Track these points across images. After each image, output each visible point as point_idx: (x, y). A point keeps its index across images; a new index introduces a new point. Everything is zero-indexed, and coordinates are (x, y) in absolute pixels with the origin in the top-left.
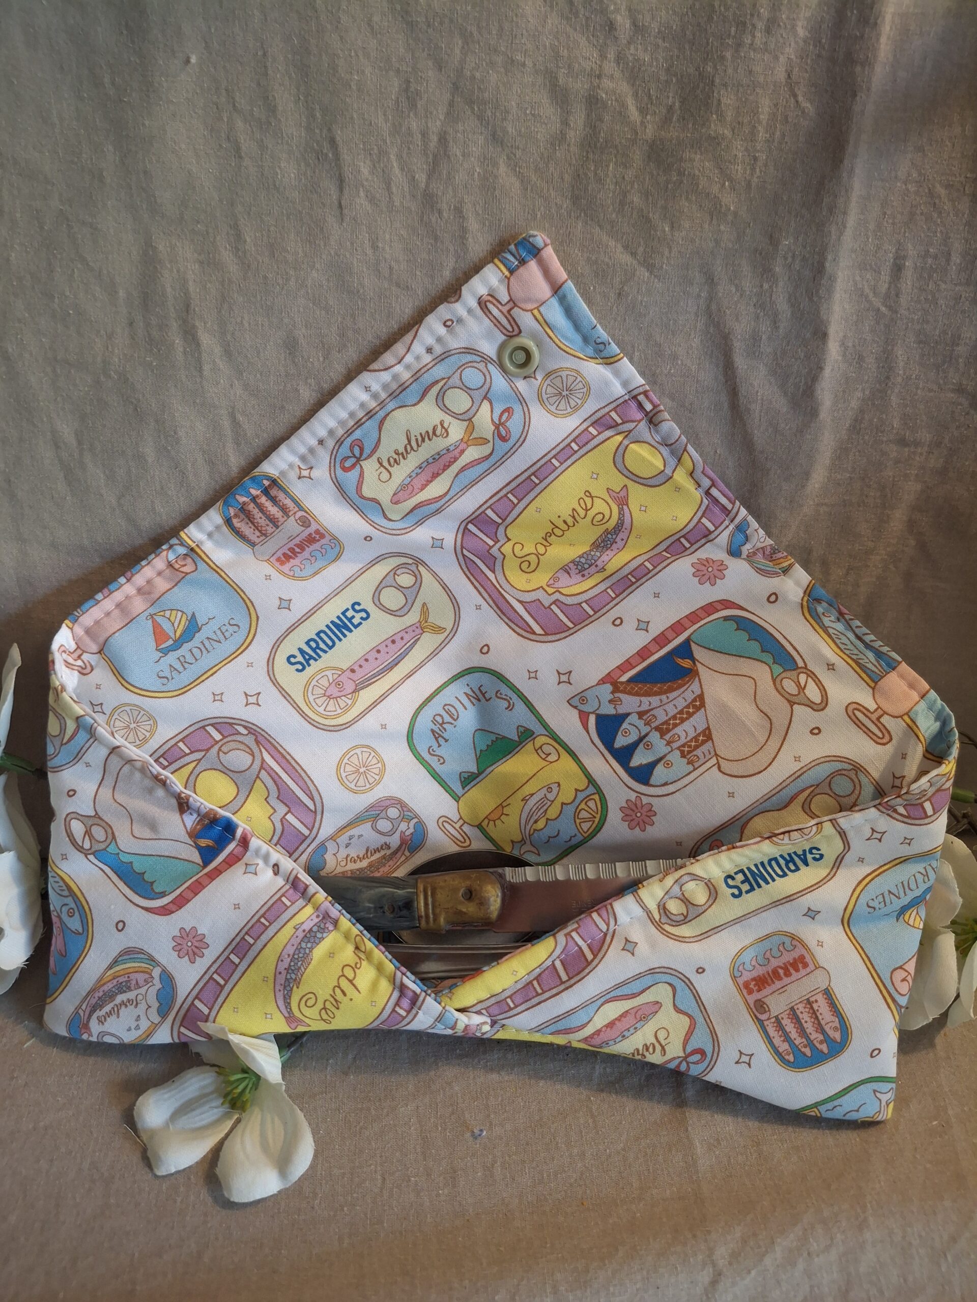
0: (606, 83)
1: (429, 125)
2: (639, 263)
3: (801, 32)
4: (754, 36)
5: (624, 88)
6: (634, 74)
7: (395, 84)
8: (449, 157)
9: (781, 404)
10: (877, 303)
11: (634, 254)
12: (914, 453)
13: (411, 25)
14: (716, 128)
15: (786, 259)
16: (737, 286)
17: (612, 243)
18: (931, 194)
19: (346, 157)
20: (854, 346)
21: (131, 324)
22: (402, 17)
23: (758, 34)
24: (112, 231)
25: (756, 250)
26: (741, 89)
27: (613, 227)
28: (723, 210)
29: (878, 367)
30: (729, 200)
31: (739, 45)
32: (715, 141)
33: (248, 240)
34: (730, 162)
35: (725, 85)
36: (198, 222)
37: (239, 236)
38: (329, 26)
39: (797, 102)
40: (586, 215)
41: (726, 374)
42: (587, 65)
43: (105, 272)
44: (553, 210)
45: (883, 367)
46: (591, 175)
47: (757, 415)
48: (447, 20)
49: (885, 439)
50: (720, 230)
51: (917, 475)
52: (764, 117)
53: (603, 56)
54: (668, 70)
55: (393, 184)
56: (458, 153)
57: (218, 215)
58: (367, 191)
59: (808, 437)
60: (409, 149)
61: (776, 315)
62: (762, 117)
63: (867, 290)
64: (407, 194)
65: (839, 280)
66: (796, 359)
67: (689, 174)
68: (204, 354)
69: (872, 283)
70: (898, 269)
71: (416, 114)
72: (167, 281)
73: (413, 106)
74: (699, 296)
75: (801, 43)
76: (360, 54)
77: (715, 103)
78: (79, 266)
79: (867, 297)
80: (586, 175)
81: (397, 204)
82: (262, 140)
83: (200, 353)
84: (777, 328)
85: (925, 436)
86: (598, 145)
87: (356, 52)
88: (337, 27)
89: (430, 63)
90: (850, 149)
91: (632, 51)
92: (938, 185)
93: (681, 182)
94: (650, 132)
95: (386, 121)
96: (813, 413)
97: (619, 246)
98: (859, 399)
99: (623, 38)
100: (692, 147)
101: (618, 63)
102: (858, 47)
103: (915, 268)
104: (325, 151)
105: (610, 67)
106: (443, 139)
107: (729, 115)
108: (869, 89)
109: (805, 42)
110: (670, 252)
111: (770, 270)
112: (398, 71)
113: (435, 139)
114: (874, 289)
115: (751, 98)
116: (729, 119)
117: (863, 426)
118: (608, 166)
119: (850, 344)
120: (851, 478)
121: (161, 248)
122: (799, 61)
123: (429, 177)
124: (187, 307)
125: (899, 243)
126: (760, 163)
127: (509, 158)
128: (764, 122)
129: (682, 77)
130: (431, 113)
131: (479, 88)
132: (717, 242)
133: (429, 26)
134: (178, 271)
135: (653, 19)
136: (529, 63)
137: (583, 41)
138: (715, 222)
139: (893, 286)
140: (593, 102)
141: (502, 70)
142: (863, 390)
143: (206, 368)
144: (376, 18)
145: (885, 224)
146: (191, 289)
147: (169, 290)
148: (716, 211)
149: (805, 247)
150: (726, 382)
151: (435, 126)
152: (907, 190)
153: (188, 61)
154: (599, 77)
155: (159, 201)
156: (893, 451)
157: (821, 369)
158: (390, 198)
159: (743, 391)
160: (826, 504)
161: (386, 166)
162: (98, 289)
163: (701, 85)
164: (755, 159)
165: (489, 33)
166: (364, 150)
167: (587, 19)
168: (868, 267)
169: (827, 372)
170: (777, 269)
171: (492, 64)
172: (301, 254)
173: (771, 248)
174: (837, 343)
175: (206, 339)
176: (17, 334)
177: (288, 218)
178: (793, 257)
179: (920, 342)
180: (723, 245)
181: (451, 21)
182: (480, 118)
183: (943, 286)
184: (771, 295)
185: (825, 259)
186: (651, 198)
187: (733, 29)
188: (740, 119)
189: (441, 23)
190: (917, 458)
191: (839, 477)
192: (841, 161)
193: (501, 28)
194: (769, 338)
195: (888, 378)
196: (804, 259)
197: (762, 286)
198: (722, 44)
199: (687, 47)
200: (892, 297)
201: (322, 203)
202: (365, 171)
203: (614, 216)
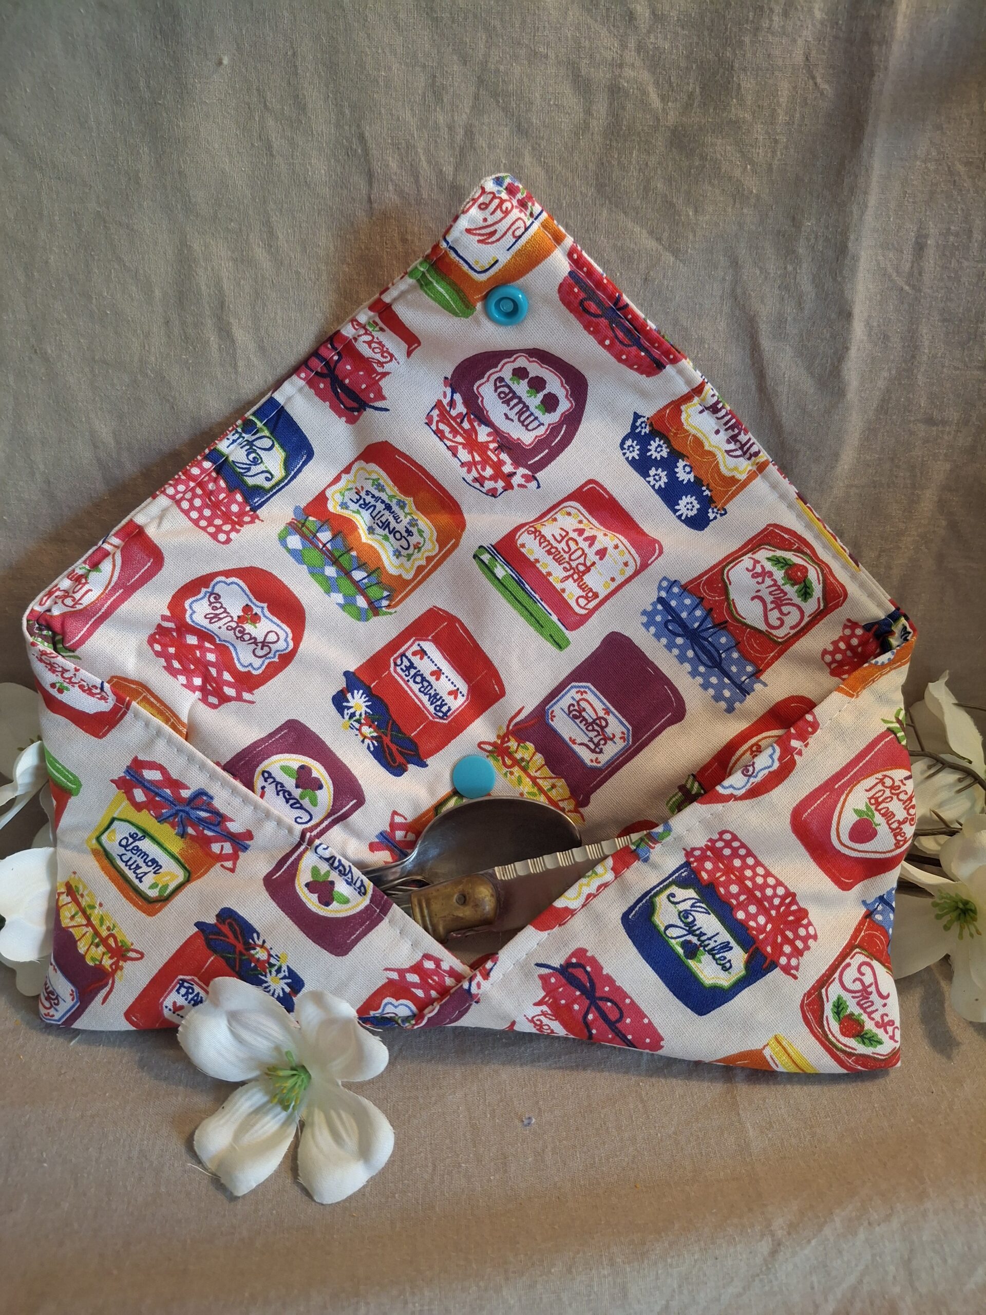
0: (628, 72)
1: (456, 118)
2: (665, 247)
3: (818, 15)
4: (771, 20)
5: (645, 76)
6: (654, 61)
7: (421, 81)
8: (475, 150)
9: (808, 385)
10: (900, 282)
11: (659, 240)
12: (942, 432)
13: (436, 20)
14: (736, 112)
15: (808, 240)
16: (761, 269)
17: (637, 229)
18: (951, 172)
19: (375, 152)
20: (879, 326)
21: (167, 323)
22: (427, 14)
23: (776, 18)
24: (148, 231)
25: (779, 232)
26: (760, 73)
27: (637, 213)
28: (746, 192)
29: (904, 347)
30: (752, 184)
31: (757, 29)
32: (735, 124)
33: (280, 236)
34: (751, 146)
35: (745, 70)
36: (232, 220)
37: (271, 234)
38: (356, 24)
39: (816, 84)
40: (610, 202)
41: (752, 356)
42: (608, 55)
43: (141, 272)
44: (579, 199)
45: (909, 346)
46: (615, 163)
47: (784, 397)
48: (471, 16)
49: (912, 419)
50: (743, 214)
51: (946, 455)
52: (783, 100)
53: (624, 46)
54: (688, 57)
55: (421, 178)
56: (484, 145)
57: (251, 213)
58: (396, 185)
59: (836, 417)
60: (436, 142)
61: (801, 296)
62: (781, 100)
63: (890, 270)
64: (435, 188)
65: (862, 260)
66: (822, 340)
67: (712, 160)
68: (239, 351)
69: (895, 262)
70: (920, 248)
71: (442, 108)
72: (202, 279)
73: (439, 100)
74: (724, 279)
75: (819, 26)
76: (387, 50)
77: (735, 87)
78: (116, 266)
79: (890, 276)
80: (609, 162)
81: (425, 196)
82: (293, 139)
83: (235, 350)
84: (802, 309)
85: (953, 415)
86: (622, 133)
87: (382, 49)
88: (364, 25)
89: (455, 58)
90: (869, 129)
91: (652, 40)
92: (956, 163)
93: (704, 166)
94: (672, 118)
95: (414, 115)
96: (840, 393)
97: (644, 231)
98: (885, 378)
99: (643, 27)
100: (713, 132)
101: (639, 53)
102: (874, 27)
103: (937, 246)
104: (354, 147)
105: (631, 56)
106: (469, 132)
107: (749, 99)
108: (886, 68)
109: (822, 23)
110: (695, 236)
111: (794, 252)
112: (424, 66)
113: (461, 132)
114: (897, 269)
115: (771, 82)
116: (749, 103)
117: (890, 405)
118: (631, 153)
119: (875, 324)
120: (880, 459)
121: (196, 246)
122: (816, 43)
123: (456, 169)
124: (222, 305)
125: (921, 221)
126: (780, 146)
127: (534, 149)
128: (784, 105)
129: (702, 62)
130: (457, 107)
131: (504, 81)
132: (741, 225)
133: (453, 22)
134: (212, 270)
135: (672, 7)
136: (551, 55)
137: (604, 32)
138: (738, 205)
139: (915, 265)
140: (614, 90)
141: (526, 62)
142: (889, 370)
143: (241, 364)
144: (401, 16)
145: (906, 203)
146: (225, 287)
147: (203, 288)
148: (739, 195)
149: (827, 228)
150: (753, 364)
151: (461, 119)
152: (926, 168)
153: (220, 63)
154: (621, 66)
155: (193, 200)
156: (921, 430)
157: (847, 349)
158: (418, 191)
159: (770, 373)
160: (857, 487)
161: (413, 160)
162: (134, 288)
163: (721, 71)
164: (776, 141)
165: (513, 26)
166: (392, 144)
167: (607, 9)
168: (890, 247)
169: (853, 352)
170: (800, 250)
171: (515, 57)
172: (332, 248)
173: (793, 229)
174: (862, 324)
175: (241, 336)
176: (56, 335)
177: (319, 214)
178: (816, 238)
179: (944, 320)
180: (746, 228)
181: (475, 16)
182: (505, 110)
183: (966, 264)
184: (795, 278)
185: (848, 239)
186: (674, 184)
187: (751, 15)
188: (760, 103)
189: (465, 19)
190: (946, 437)
191: (868, 457)
192: (861, 141)
193: (524, 22)
194: (794, 319)
195: (913, 357)
196: (827, 240)
197: (785, 268)
198: (740, 30)
199: (706, 33)
200: (915, 276)
201: (352, 198)
202: (394, 165)
203: (638, 202)
